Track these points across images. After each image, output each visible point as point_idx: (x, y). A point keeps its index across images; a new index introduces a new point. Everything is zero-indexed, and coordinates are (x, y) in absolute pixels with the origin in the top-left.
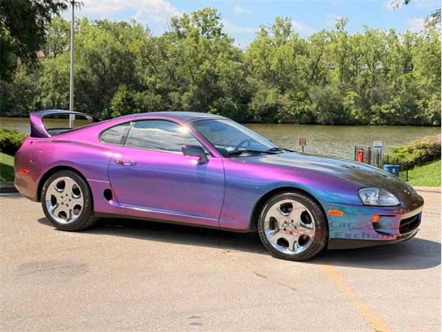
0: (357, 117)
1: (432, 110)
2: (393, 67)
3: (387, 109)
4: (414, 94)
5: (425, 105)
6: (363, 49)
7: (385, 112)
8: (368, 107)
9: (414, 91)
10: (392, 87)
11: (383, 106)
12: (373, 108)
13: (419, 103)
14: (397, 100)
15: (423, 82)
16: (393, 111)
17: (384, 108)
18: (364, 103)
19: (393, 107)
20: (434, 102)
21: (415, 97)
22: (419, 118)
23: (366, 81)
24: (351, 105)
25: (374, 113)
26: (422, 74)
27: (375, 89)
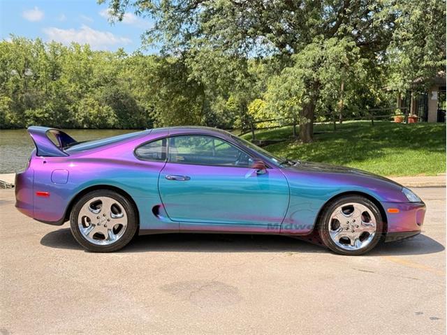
0: (12, 121)
1: (82, 115)
2: (42, 74)
3: (40, 114)
4: (64, 99)
5: (75, 110)
6: (13, 56)
7: (39, 116)
8: (22, 112)
9: (63, 96)
10: (43, 92)
11: (37, 111)
12: (27, 112)
13: (70, 108)
14: (49, 105)
15: (72, 89)
16: (46, 115)
17: (38, 113)
18: (18, 107)
19: (46, 112)
20: (82, 107)
21: (66, 102)
22: (70, 122)
23: (18, 86)
24: (5, 109)
25: (28, 117)
26: (70, 82)
27: (28, 94)
